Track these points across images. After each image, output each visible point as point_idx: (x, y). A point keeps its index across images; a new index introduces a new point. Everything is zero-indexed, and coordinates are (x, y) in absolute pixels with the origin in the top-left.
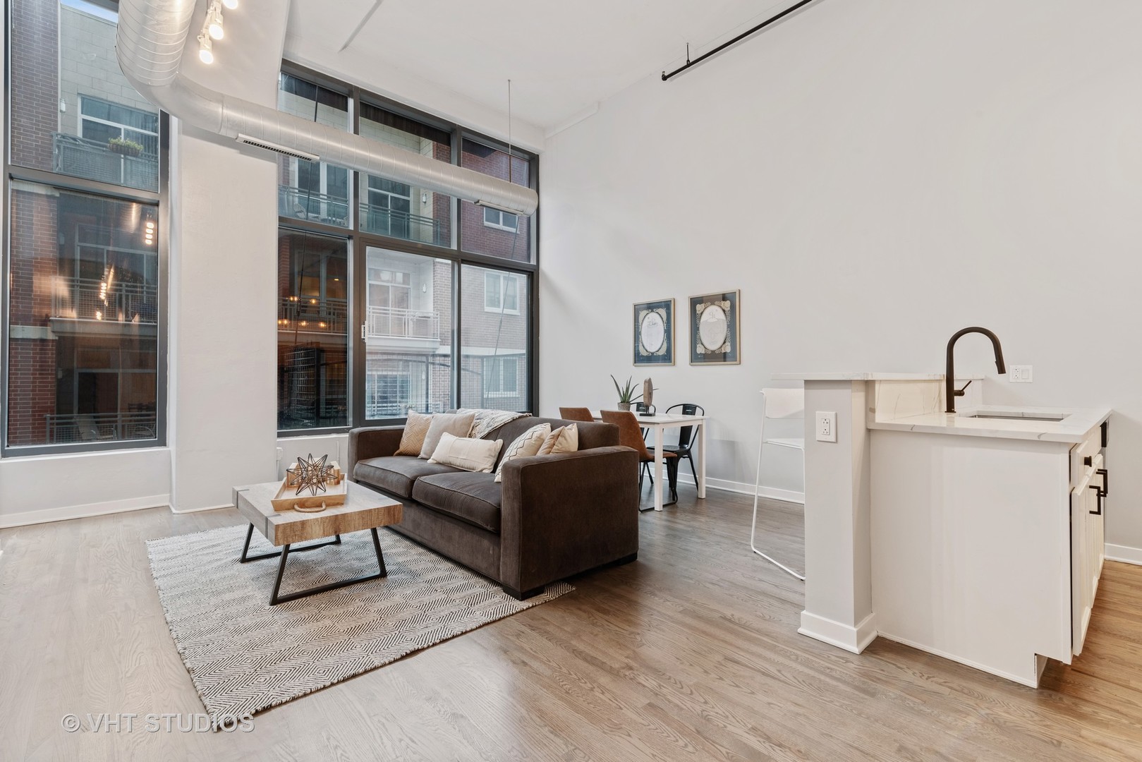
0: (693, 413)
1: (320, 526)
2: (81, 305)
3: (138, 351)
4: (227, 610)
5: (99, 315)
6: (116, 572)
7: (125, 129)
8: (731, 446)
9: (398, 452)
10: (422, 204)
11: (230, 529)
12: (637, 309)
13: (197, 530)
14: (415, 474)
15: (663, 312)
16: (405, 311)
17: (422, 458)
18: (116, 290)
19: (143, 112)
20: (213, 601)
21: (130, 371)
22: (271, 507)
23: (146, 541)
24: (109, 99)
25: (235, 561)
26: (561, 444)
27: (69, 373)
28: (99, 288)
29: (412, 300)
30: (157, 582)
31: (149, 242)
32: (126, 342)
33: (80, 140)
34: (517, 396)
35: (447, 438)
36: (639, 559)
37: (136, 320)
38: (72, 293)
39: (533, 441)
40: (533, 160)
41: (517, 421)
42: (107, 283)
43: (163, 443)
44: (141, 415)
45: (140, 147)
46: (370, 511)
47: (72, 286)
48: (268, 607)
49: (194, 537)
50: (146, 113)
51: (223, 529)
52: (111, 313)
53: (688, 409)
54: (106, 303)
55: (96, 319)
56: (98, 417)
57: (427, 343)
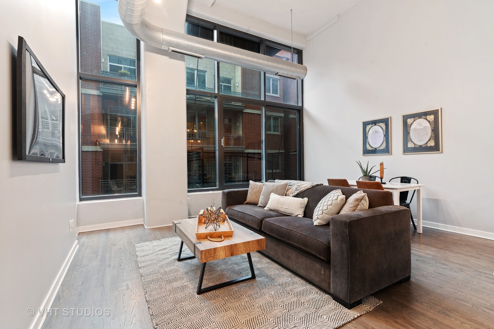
0: (409, 182)
1: (223, 252)
2: (110, 137)
3: (130, 155)
4: (175, 295)
5: (116, 141)
6: (123, 262)
7: (124, 67)
8: (435, 202)
9: (246, 202)
10: (236, 87)
11: (170, 239)
12: (365, 124)
13: (156, 239)
14: (262, 217)
15: (383, 125)
16: (230, 135)
17: (260, 206)
18: (122, 131)
19: (129, 59)
20: (168, 287)
21: (127, 163)
22: (195, 236)
23: (135, 244)
24: (118, 55)
25: (175, 259)
26: (363, 204)
27: (107, 164)
28: (115, 130)
29: (233, 130)
30: (141, 271)
31: (133, 108)
32: (126, 151)
33: (109, 72)
34: (280, 172)
35: (274, 197)
36: (412, 279)
37: (129, 143)
38: (107, 132)
39: (338, 201)
40: (299, 53)
41: (314, 188)
42: (118, 128)
43: (140, 195)
44: (132, 181)
45: (129, 73)
46: (249, 242)
47: (107, 130)
48: (197, 296)
49: (155, 243)
50: (131, 60)
51: (167, 239)
52: (120, 140)
53: (405, 180)
54: (119, 136)
55: (115, 142)
56: (117, 181)
57: (240, 149)
